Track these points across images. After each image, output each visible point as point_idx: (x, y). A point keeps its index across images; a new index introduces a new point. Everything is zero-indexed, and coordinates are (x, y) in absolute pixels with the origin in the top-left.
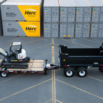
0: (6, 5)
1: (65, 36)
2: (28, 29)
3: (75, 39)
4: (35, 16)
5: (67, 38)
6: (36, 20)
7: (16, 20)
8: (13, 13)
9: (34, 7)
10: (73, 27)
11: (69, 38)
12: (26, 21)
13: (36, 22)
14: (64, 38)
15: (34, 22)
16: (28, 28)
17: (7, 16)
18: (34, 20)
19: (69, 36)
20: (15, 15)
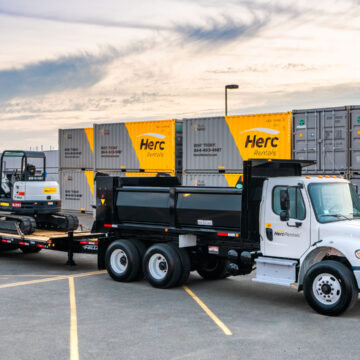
0: (196, 119)
7: (221, 168)
8: (211, 145)
9: (272, 118)
17: (195, 155)
20: (218, 150)
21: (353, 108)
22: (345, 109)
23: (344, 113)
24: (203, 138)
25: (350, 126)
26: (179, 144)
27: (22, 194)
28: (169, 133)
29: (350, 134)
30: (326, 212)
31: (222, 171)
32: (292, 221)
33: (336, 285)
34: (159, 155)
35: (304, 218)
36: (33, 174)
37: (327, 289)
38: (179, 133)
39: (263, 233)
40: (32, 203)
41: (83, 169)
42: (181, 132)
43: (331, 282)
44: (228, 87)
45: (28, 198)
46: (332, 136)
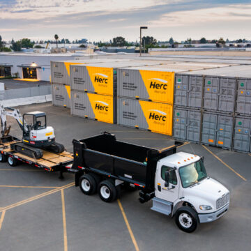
1: (212, 141)
2: (153, 116)
3: (233, 152)
4: (165, 93)
5: (215, 146)
6: (166, 100)
7: (137, 97)
8: (132, 84)
9: (164, 74)
10: (231, 123)
11: (220, 148)
12: (150, 100)
13: (166, 106)
14: (210, 145)
15: (163, 105)
16: (152, 114)
17: (124, 89)
18: (163, 100)
19: (220, 143)
20: (136, 87)
21: (206, 76)
22: (202, 76)
23: (201, 78)
24: (128, 80)
25: (204, 86)
26: (115, 81)
27: (35, 137)
28: (110, 75)
29: (204, 90)
30: (187, 182)
31: (138, 99)
32: (171, 185)
33: (190, 220)
34: (104, 86)
35: (176, 184)
36: (40, 126)
37: (185, 221)
38: (115, 74)
39: (156, 187)
40: (40, 142)
41: (64, 84)
42: (116, 74)
43: (187, 218)
44: (142, 28)
45: (38, 139)
46: (194, 89)
